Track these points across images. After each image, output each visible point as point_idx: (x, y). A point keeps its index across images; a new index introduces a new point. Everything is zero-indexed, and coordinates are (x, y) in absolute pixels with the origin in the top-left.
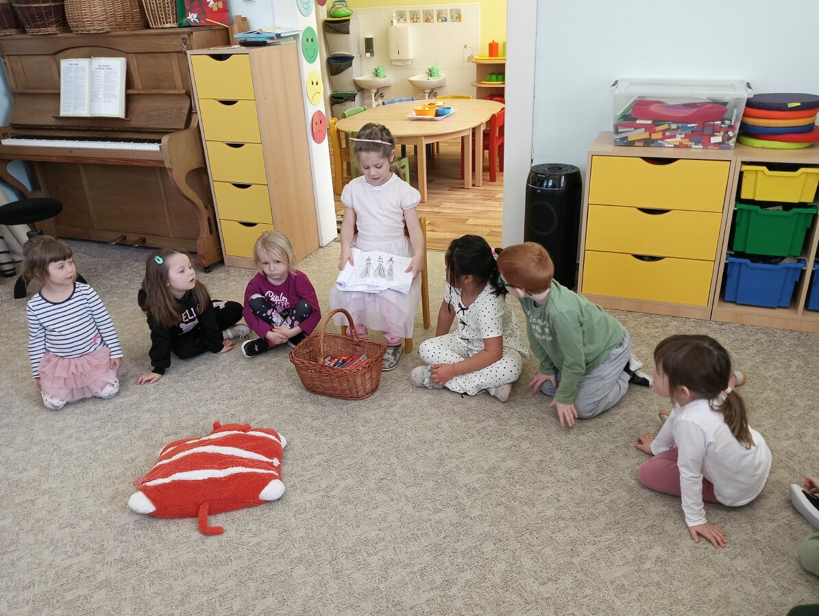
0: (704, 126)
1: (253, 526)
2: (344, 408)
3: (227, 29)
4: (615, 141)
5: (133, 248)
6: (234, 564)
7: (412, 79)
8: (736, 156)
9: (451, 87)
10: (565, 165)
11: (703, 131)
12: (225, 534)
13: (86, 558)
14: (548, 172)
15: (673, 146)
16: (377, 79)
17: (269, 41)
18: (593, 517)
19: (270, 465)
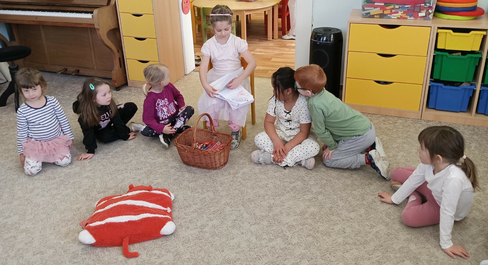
0: (414, 7)
1: (157, 252)
2: (208, 174)
4: (363, 15)
5: (72, 76)
8: (434, 24)
10: (333, 28)
11: (414, 10)
12: (140, 257)
15: (396, 18)
19: (165, 212)
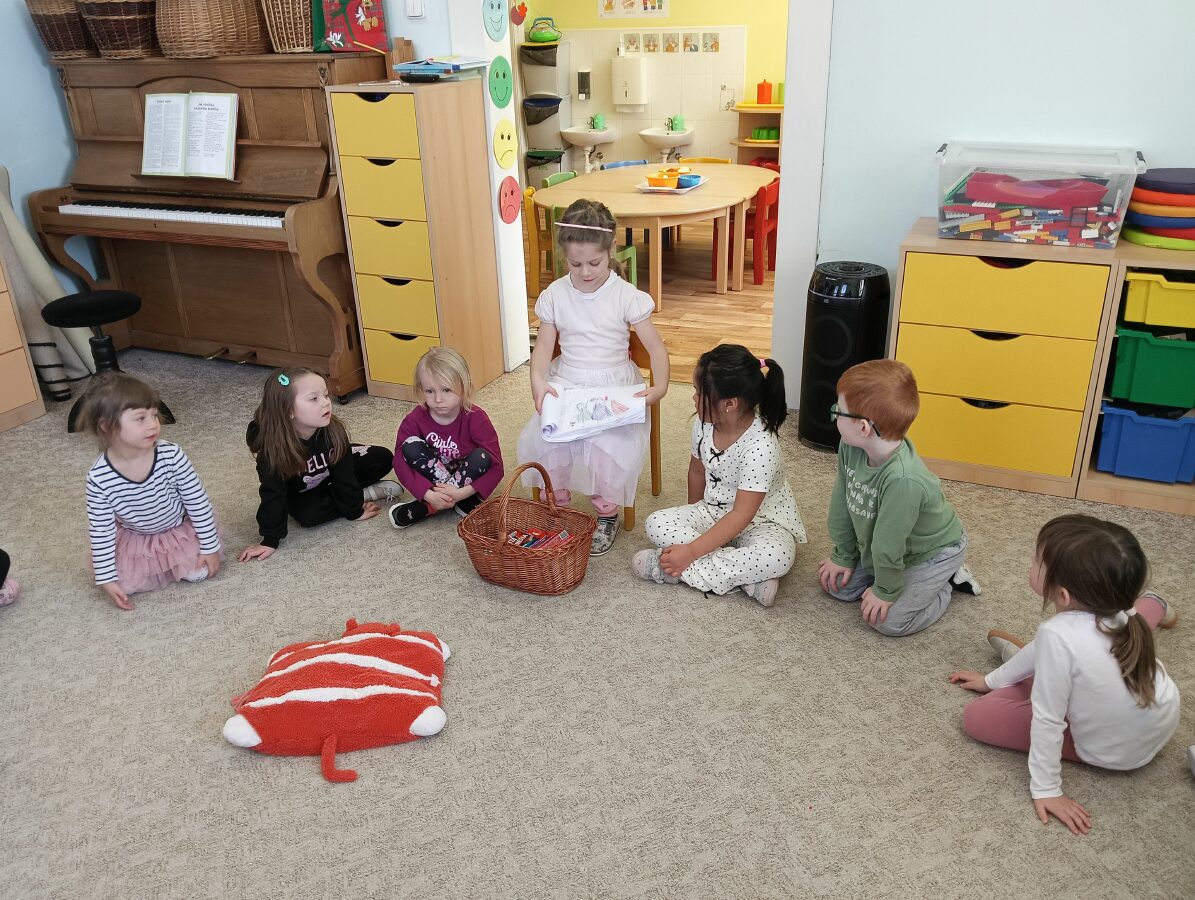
0: (1072, 214)
1: (398, 772)
2: (534, 606)
3: (383, 56)
4: (941, 232)
5: (237, 366)
6: (371, 826)
7: (644, 132)
8: (1119, 258)
9: (700, 146)
10: (866, 265)
11: (1071, 221)
12: (359, 781)
13: (161, 807)
14: (840, 274)
15: (1025, 241)
16: (594, 132)
17: (443, 76)
18: (892, 781)
19: (426, 686)
